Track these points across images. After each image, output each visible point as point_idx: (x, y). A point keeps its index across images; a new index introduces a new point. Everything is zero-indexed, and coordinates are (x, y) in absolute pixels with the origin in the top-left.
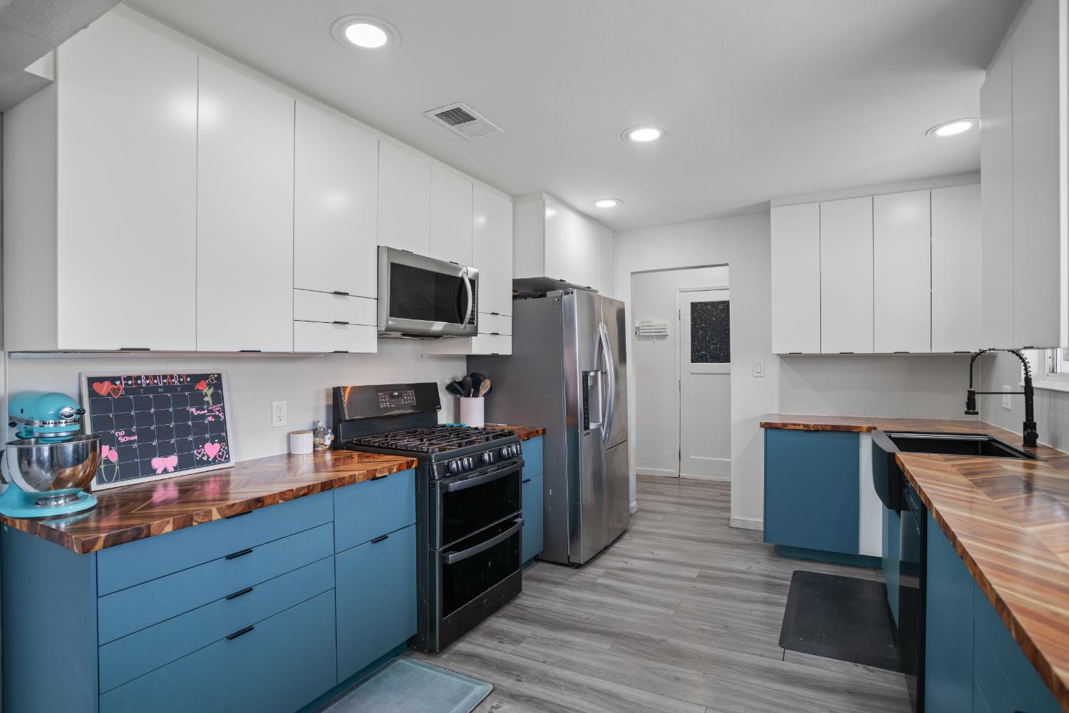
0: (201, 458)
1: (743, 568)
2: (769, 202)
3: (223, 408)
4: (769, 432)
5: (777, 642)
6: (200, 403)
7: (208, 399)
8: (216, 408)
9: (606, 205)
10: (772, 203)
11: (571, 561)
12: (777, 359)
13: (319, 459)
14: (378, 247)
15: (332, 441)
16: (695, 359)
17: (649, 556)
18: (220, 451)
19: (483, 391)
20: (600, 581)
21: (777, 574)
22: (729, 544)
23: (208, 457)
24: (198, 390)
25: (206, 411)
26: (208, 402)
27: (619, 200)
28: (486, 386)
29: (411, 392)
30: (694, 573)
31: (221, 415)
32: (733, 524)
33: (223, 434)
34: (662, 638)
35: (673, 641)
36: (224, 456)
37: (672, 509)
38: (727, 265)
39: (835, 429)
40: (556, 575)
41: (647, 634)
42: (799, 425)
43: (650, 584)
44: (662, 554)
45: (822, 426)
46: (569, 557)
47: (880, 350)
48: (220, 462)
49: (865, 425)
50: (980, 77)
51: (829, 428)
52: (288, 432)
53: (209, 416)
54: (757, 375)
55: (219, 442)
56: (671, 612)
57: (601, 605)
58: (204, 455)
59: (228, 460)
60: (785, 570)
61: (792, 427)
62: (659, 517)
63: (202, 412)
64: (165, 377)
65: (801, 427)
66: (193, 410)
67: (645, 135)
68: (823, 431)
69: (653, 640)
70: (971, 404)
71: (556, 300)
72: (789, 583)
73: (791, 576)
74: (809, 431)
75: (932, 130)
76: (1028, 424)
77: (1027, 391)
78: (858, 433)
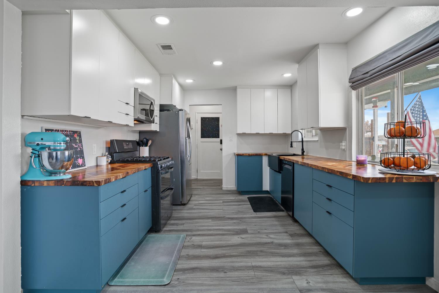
0: (78, 164)
2: (236, 87)
3: (82, 145)
4: (239, 157)
5: (253, 211)
6: (76, 143)
7: (78, 141)
8: (80, 145)
9: (189, 81)
10: (237, 87)
11: (182, 203)
12: (236, 135)
13: (99, 169)
14: (135, 88)
15: (111, 161)
16: (202, 137)
17: (204, 199)
18: (82, 162)
19: (149, 145)
20: (194, 207)
21: (243, 199)
23: (80, 164)
24: (75, 137)
25: (77, 146)
26: (78, 142)
27: (194, 80)
28: (150, 142)
29: (131, 143)
30: (222, 202)
31: (82, 148)
32: (224, 189)
33: (83, 155)
34: (224, 216)
35: (227, 216)
36: (83, 165)
37: (201, 187)
38: (221, 105)
39: (257, 155)
40: (178, 208)
41: (219, 216)
42: (247, 154)
43: (210, 206)
44: (208, 199)
45: (253, 154)
46: (181, 202)
47: (266, 132)
48: (83, 166)
49: (264, 153)
50: (297, 66)
51: (255, 154)
52: (97, 156)
53: (79, 148)
55: (82, 159)
56: (222, 211)
57: (201, 212)
58: (78, 163)
59: (85, 166)
60: (245, 197)
61: (245, 155)
62: (200, 190)
63: (76, 146)
64: (66, 131)
66: (74, 145)
67: (218, 63)
70: (291, 145)
71: (177, 112)
72: (248, 200)
73: (247, 198)
74: (249, 156)
75: (283, 75)
76: (303, 149)
77: (302, 141)
78: (262, 156)
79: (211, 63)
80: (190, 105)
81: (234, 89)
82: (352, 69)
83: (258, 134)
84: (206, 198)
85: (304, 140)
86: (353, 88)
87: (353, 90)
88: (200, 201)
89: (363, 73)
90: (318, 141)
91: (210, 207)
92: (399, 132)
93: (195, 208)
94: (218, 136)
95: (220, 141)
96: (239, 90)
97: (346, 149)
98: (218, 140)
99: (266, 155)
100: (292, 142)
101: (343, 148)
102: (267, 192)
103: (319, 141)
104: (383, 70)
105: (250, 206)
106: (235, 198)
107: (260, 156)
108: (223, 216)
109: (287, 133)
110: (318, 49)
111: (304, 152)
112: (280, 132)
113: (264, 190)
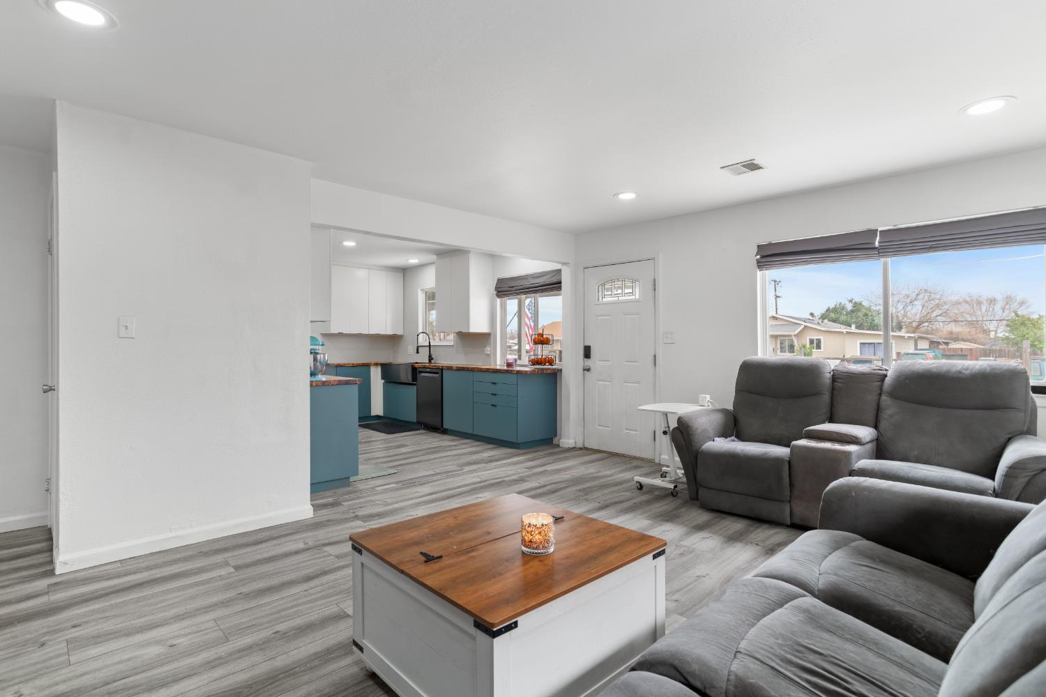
39: (362, 365)
49: (372, 362)
61: (347, 365)
65: (351, 365)
68: (358, 366)
70: (417, 350)
76: (430, 356)
77: (430, 346)
78: (370, 366)
82: (498, 279)
83: (360, 335)
85: (431, 344)
86: (498, 296)
87: (498, 298)
90: (453, 345)
97: (491, 354)
99: (376, 364)
100: (418, 347)
101: (488, 353)
103: (455, 347)
107: (367, 366)
109: (398, 334)
111: (432, 359)
112: (389, 332)
113: (372, 415)
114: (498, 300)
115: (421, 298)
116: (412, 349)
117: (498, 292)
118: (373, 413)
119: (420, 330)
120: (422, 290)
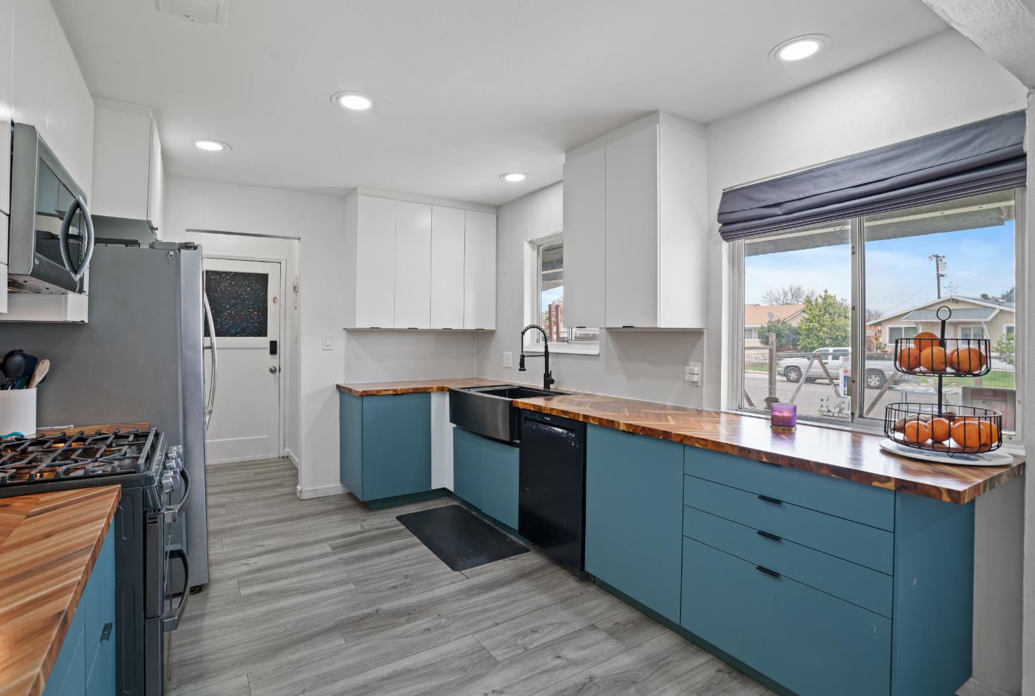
1: (358, 528)
2: (356, 189)
4: (365, 399)
5: (449, 569)
10: (358, 192)
12: (344, 333)
21: (388, 524)
22: (318, 514)
32: (304, 496)
34: (375, 608)
35: (386, 606)
38: (299, 239)
39: (416, 391)
44: (273, 543)
45: (406, 389)
49: (435, 386)
51: (411, 391)
54: (326, 348)
56: (352, 586)
60: (387, 519)
61: (384, 393)
65: (391, 392)
68: (407, 393)
69: (370, 615)
70: (523, 364)
71: (172, 253)
72: (403, 527)
73: (398, 522)
74: (397, 395)
75: (504, 175)
76: (547, 375)
77: (546, 354)
78: (430, 393)
79: (335, 97)
80: (187, 230)
81: (346, 196)
82: (724, 190)
83: (413, 331)
84: (266, 542)
85: (550, 350)
86: (726, 236)
87: (725, 240)
88: (252, 561)
89: (765, 205)
90: (599, 355)
91: (302, 578)
92: (943, 360)
93: (248, 597)
94: (262, 332)
95: (268, 346)
96: (362, 200)
97: (702, 383)
98: (264, 342)
99: (442, 389)
100: (523, 357)
101: (696, 378)
102: (444, 492)
103: (602, 357)
104: (829, 205)
105: (424, 548)
106: (362, 527)
107: (425, 393)
108: (369, 610)
109: (486, 328)
110: (658, 125)
111: (552, 382)
112: (470, 326)
113: (433, 488)
114: (725, 245)
115: (530, 260)
116: (512, 359)
117: (724, 224)
118: (435, 485)
119: (527, 323)
120: (530, 242)
